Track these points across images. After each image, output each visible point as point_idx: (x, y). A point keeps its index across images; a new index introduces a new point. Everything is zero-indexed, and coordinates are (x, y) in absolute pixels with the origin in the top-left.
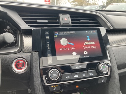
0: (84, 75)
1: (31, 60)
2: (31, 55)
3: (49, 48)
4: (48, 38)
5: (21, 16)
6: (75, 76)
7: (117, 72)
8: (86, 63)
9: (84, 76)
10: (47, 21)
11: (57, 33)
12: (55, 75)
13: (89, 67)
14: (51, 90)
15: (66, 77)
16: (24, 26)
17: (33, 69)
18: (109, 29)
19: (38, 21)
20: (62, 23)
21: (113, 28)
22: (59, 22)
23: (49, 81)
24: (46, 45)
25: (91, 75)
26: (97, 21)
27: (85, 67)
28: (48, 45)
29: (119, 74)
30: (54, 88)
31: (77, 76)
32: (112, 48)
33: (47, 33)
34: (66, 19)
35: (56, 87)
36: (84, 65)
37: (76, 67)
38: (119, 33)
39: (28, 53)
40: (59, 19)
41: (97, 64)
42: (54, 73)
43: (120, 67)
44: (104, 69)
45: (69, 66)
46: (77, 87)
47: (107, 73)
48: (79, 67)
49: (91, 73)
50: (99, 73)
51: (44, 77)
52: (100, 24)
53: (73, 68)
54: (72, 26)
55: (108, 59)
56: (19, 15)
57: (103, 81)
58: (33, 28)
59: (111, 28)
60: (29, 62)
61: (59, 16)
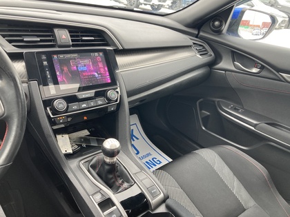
0: (92, 104)
2: (28, 86)
3: (49, 76)
7: (126, 100)
8: (94, 91)
10: (39, 39)
11: (55, 57)
12: (61, 106)
13: (98, 95)
17: (34, 101)
19: (25, 39)
20: (59, 43)
22: (55, 40)
23: (55, 112)
24: (45, 73)
27: (93, 95)
28: (48, 72)
29: (129, 102)
32: (122, 73)
33: (44, 57)
34: (64, 37)
35: (62, 118)
36: (91, 93)
37: (83, 96)
40: (55, 36)
41: (106, 91)
42: (60, 103)
43: (130, 94)
44: (113, 96)
45: (75, 96)
46: (85, 118)
47: (116, 101)
48: (86, 96)
49: (100, 102)
50: (109, 100)
51: (48, 109)
53: (80, 97)
57: (112, 109)
58: (24, 51)
59: (121, 48)
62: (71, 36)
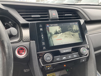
1: (30, 47)
2: (29, 44)
3: (43, 38)
4: (41, 29)
5: (19, 12)
6: (63, 58)
8: (71, 48)
9: (70, 57)
10: (40, 16)
12: (48, 58)
14: (46, 70)
15: (57, 59)
16: (22, 21)
17: (31, 54)
18: (87, 21)
19: (32, 16)
20: (51, 18)
21: (89, 20)
22: (49, 17)
25: (75, 56)
26: (78, 14)
28: (42, 35)
30: (48, 67)
31: (65, 58)
32: (90, 35)
33: (41, 26)
35: (49, 67)
37: (64, 51)
38: (94, 23)
39: (27, 42)
40: (49, 14)
41: (79, 48)
42: (48, 56)
44: (85, 52)
45: (59, 51)
46: (65, 66)
47: (87, 55)
48: (66, 51)
50: (81, 55)
51: (40, 60)
52: (80, 17)
53: (62, 52)
54: (59, 19)
55: (87, 44)
56: (18, 12)
57: (83, 61)
58: (29, 22)
60: (29, 49)
61: (48, 12)
62: (58, 14)
